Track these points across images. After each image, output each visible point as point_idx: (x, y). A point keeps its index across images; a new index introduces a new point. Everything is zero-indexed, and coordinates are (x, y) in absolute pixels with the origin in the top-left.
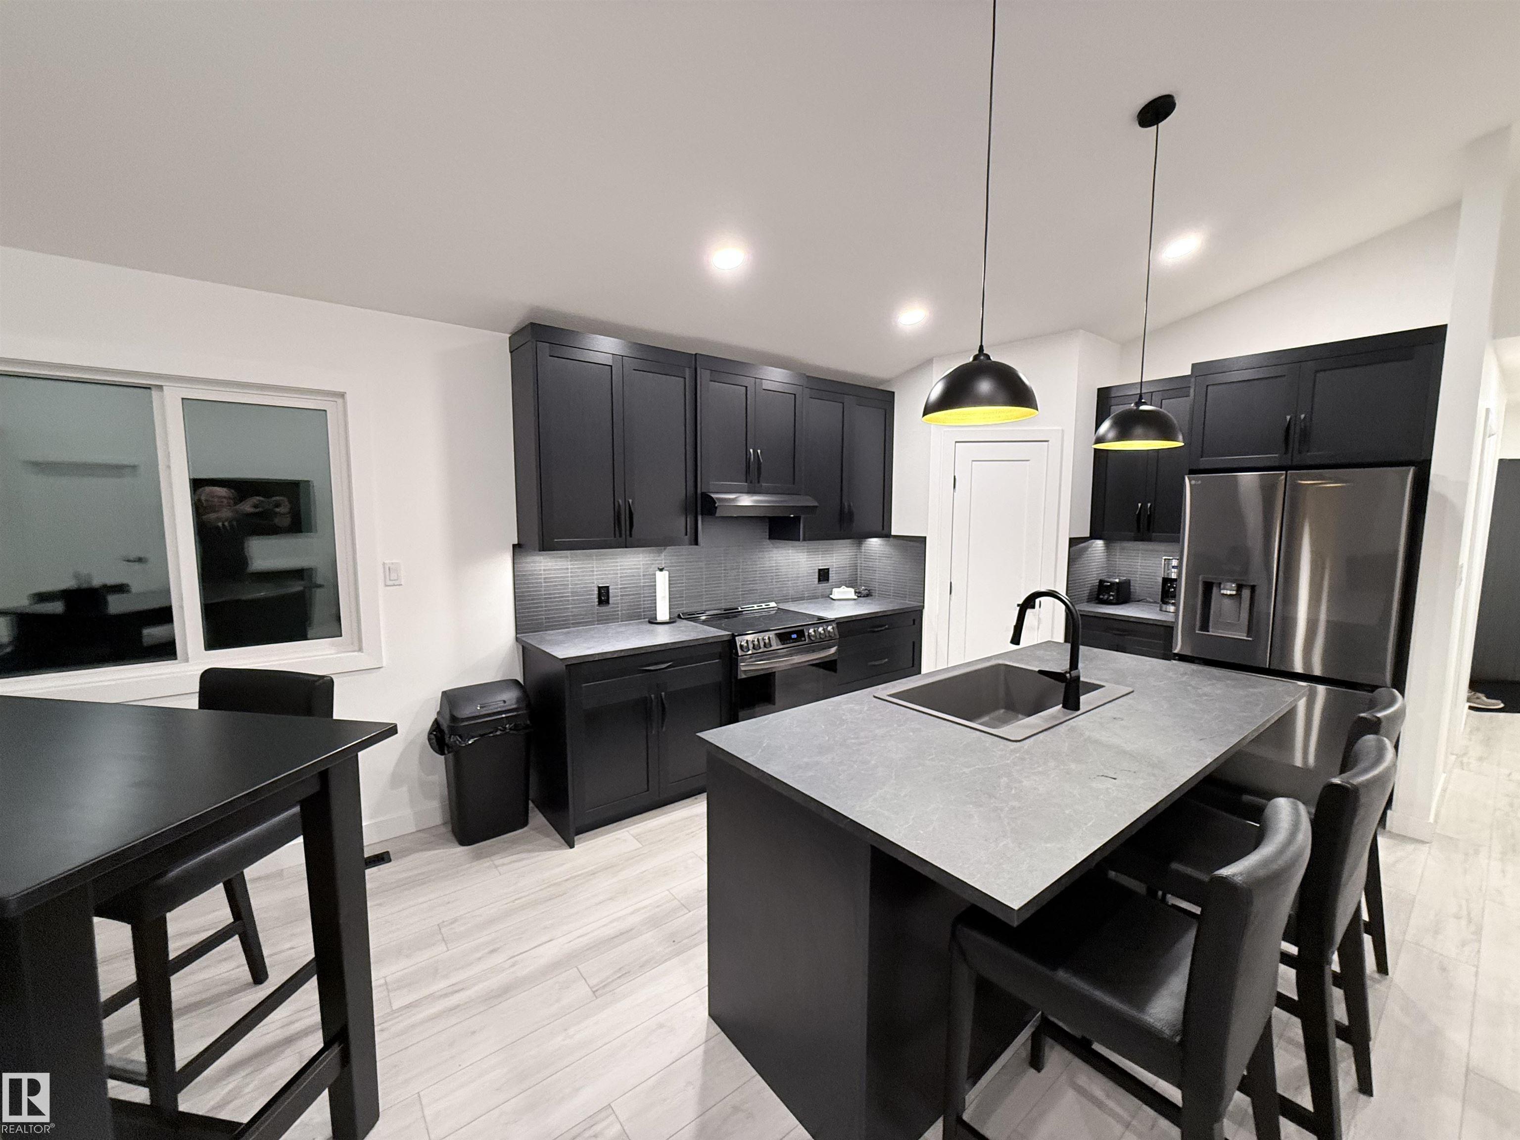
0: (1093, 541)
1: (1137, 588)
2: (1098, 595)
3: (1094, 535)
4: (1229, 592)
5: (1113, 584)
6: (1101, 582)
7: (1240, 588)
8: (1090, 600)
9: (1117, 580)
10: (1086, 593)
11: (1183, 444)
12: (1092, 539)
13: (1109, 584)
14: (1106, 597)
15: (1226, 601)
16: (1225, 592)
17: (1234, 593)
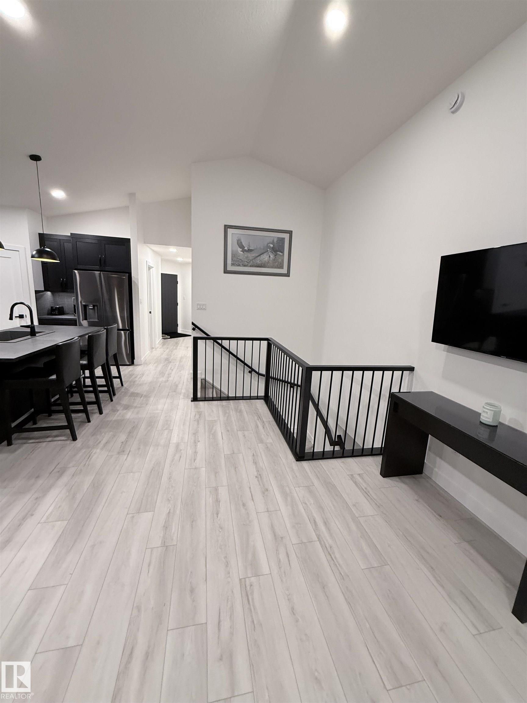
0: (46, 292)
1: (66, 309)
2: (51, 312)
3: (46, 290)
4: (91, 308)
5: (56, 308)
6: (52, 307)
7: (94, 306)
8: (48, 314)
9: (58, 307)
10: (46, 311)
11: (59, 262)
12: (45, 291)
13: (55, 308)
14: (54, 313)
15: (91, 311)
16: (90, 307)
17: (92, 307)
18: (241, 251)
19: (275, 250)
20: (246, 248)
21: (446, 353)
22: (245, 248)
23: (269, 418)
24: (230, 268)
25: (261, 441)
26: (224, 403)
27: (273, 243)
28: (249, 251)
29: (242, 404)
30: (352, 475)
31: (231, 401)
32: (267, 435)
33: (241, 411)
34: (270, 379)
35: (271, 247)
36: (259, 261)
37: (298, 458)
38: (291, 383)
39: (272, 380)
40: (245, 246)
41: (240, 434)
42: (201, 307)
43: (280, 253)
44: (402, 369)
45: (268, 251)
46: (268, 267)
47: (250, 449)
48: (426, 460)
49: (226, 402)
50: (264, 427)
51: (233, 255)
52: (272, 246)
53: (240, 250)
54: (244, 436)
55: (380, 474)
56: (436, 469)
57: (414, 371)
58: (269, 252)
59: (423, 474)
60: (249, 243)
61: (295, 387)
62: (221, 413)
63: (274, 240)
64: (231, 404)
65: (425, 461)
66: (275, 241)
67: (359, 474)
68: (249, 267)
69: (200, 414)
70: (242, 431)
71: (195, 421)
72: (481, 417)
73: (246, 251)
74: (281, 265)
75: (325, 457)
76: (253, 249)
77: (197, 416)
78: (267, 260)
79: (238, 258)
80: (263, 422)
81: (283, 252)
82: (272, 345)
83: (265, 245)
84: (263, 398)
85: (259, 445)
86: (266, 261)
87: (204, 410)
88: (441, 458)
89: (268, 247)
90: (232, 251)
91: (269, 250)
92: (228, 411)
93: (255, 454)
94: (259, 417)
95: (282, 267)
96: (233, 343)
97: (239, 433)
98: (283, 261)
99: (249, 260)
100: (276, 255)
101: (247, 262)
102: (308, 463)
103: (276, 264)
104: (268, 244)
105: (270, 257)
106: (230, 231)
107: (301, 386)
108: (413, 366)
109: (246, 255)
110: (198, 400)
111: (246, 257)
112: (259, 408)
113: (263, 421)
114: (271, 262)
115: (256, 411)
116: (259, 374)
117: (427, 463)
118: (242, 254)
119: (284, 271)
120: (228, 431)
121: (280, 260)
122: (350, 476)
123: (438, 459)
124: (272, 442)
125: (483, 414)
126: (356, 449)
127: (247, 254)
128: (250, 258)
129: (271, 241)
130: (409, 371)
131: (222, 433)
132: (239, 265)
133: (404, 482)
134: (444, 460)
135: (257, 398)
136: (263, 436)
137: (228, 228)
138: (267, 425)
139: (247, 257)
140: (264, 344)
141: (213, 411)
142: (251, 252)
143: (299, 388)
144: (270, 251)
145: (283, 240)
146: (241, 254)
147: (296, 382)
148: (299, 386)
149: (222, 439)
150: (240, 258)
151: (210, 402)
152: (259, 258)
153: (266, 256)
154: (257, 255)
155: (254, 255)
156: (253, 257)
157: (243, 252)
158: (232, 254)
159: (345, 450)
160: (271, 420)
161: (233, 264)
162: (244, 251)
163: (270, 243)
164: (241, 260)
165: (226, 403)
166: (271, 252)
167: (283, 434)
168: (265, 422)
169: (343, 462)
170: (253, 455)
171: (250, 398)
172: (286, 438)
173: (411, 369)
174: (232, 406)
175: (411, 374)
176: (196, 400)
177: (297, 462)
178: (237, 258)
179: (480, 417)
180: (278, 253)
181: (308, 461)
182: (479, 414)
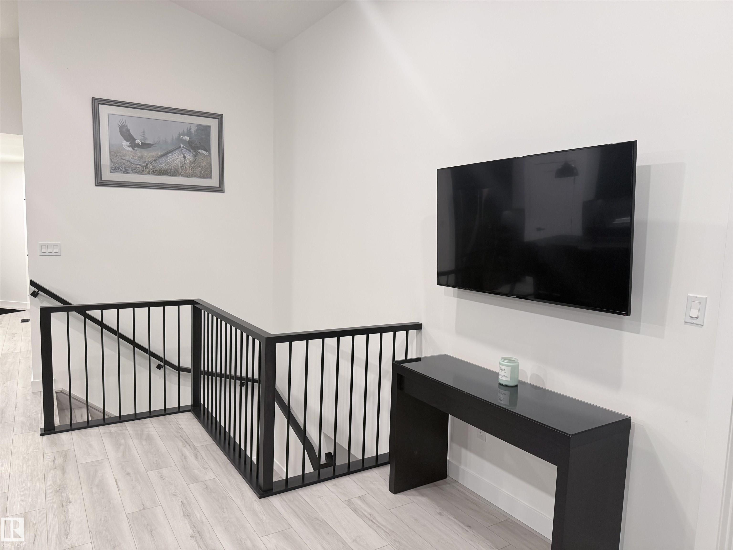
18: (129, 146)
19: (193, 145)
20: (138, 141)
21: (456, 299)
22: (136, 142)
23: (206, 441)
24: (107, 175)
25: (195, 479)
26: (113, 428)
27: (189, 133)
28: (145, 146)
29: (150, 425)
30: (349, 501)
31: (126, 423)
32: (204, 468)
33: (149, 438)
34: (202, 376)
35: (185, 141)
36: (165, 165)
37: (262, 492)
38: (241, 378)
39: (206, 376)
40: (135, 138)
41: (153, 475)
42: (50, 251)
43: (204, 152)
44: (407, 328)
45: (180, 147)
46: (184, 176)
47: (176, 496)
48: (450, 457)
49: (117, 426)
50: (196, 457)
51: (113, 154)
52: (187, 138)
53: (125, 144)
54: (161, 477)
55: (390, 490)
56: (462, 467)
57: (422, 329)
58: (183, 148)
59: (448, 478)
60: (144, 132)
61: (250, 384)
62: (109, 447)
63: (190, 129)
64: (128, 428)
65: (448, 458)
66: (193, 130)
67: (360, 497)
68: (146, 174)
69: (65, 455)
70: (157, 470)
71: (55, 468)
72: (500, 377)
73: (138, 145)
74: (206, 173)
75: (306, 482)
76: (151, 142)
77: (59, 461)
78: (181, 163)
79: (124, 158)
80: (195, 448)
81: (208, 149)
82: (203, 311)
83: (174, 138)
84: (190, 408)
85: (191, 486)
86: (178, 165)
87: (73, 447)
88: (466, 448)
89: (180, 140)
90: (111, 146)
91: (182, 145)
92: (123, 441)
93: (185, 502)
94: (187, 442)
95: (208, 176)
96: (125, 313)
97: (151, 474)
98: (210, 165)
99: (145, 162)
100: (195, 156)
101: (140, 165)
102: (280, 497)
103: (198, 170)
104: (180, 135)
105: (185, 157)
106: (103, 108)
107: (258, 381)
108: (421, 322)
109: (139, 154)
110: (56, 430)
111: (138, 157)
112: (183, 427)
113: (194, 446)
114: (188, 167)
115: (179, 433)
116: (179, 369)
117: (450, 460)
118: (131, 152)
119: (214, 182)
120: (128, 474)
121: (204, 164)
122: (347, 503)
123: (464, 451)
124: (215, 477)
125: (501, 373)
126: (352, 462)
127: (140, 152)
128: (147, 160)
129: (186, 131)
130: (416, 330)
131: (116, 480)
132: (126, 172)
133: (422, 495)
134: (470, 451)
135: (179, 410)
136: (196, 471)
137: (99, 104)
138: (202, 453)
139: (141, 158)
140: (187, 310)
141: (90, 446)
142: (148, 147)
143: (256, 385)
144: (185, 147)
145: (206, 129)
146: (128, 151)
147: (250, 376)
148: (256, 381)
149: (117, 489)
150: (127, 158)
151: (83, 431)
152: (164, 159)
153: (178, 156)
154: (160, 154)
155: (154, 154)
156: (153, 156)
157: (133, 149)
158: (110, 152)
159: (336, 466)
160: (209, 443)
161: (114, 169)
162: (134, 145)
163: (183, 134)
164: (128, 161)
165: (116, 428)
166: (186, 149)
167: (233, 461)
168: (198, 448)
169: (335, 485)
170: (183, 504)
171: (165, 412)
172: (238, 467)
173: (418, 327)
174: (131, 432)
175: (420, 334)
176: (52, 431)
177: (261, 499)
178: (122, 159)
179: (498, 377)
180: (200, 151)
181: (278, 495)
182: (497, 374)
